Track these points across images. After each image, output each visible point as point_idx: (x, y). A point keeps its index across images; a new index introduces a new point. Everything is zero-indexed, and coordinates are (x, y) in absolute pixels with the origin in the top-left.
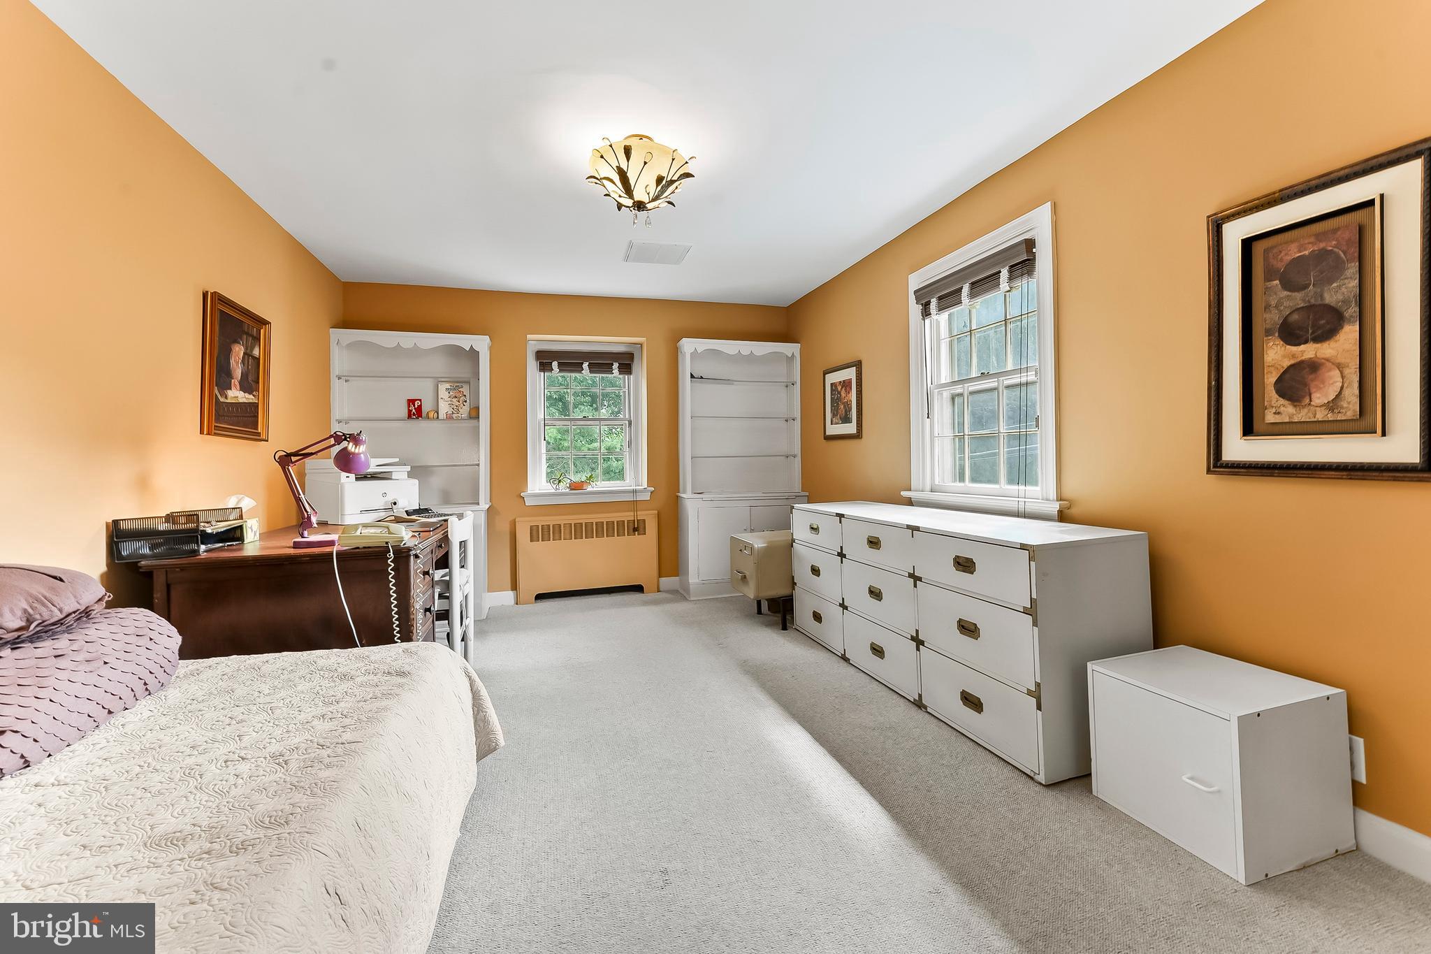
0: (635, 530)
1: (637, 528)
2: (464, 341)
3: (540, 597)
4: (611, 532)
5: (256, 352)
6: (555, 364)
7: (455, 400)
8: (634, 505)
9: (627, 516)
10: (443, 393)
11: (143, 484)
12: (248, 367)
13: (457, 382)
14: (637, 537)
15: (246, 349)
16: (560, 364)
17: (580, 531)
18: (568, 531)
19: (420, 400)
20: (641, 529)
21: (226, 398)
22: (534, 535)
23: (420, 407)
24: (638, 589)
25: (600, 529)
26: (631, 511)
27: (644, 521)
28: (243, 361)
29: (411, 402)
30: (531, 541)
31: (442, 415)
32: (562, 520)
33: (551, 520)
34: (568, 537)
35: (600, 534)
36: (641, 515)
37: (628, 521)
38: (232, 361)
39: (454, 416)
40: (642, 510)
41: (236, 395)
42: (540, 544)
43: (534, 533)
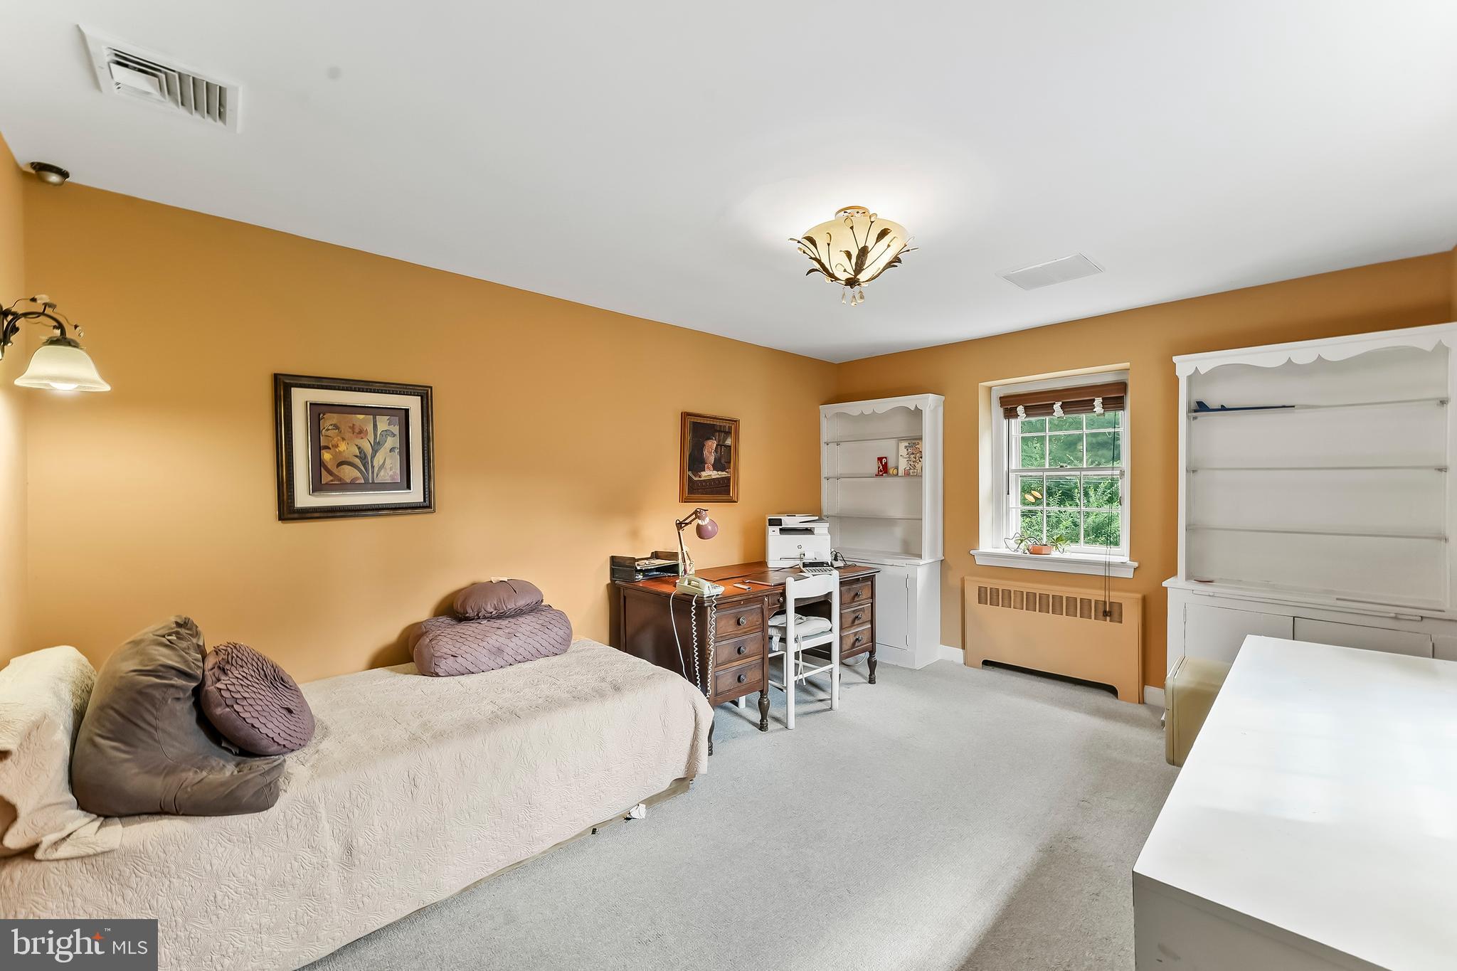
0: (1106, 614)
1: (1109, 612)
2: (909, 402)
3: (987, 663)
4: (1072, 610)
5: (729, 442)
6: (1020, 409)
7: (912, 456)
8: (1107, 581)
9: (1096, 595)
10: (903, 451)
11: (634, 534)
12: (721, 453)
13: (914, 439)
14: (1108, 622)
15: (719, 441)
16: (1026, 408)
17: (1033, 602)
18: (1018, 600)
19: (886, 458)
20: (1116, 615)
21: (700, 477)
22: (983, 596)
23: (886, 463)
24: (1112, 690)
25: (1057, 605)
26: (1100, 588)
27: (1120, 605)
28: (716, 451)
29: (880, 459)
30: (979, 603)
31: (901, 472)
32: (1013, 586)
33: (1001, 585)
34: (1018, 606)
35: (1071, 612)
36: (1115, 597)
37: (1096, 602)
38: (706, 453)
39: (911, 471)
40: (1119, 590)
41: (709, 474)
42: (987, 608)
43: (983, 595)
